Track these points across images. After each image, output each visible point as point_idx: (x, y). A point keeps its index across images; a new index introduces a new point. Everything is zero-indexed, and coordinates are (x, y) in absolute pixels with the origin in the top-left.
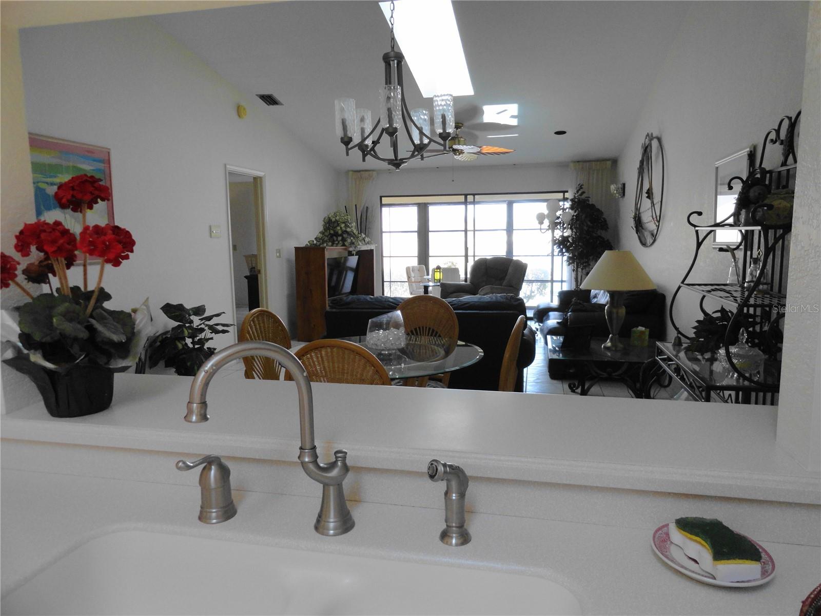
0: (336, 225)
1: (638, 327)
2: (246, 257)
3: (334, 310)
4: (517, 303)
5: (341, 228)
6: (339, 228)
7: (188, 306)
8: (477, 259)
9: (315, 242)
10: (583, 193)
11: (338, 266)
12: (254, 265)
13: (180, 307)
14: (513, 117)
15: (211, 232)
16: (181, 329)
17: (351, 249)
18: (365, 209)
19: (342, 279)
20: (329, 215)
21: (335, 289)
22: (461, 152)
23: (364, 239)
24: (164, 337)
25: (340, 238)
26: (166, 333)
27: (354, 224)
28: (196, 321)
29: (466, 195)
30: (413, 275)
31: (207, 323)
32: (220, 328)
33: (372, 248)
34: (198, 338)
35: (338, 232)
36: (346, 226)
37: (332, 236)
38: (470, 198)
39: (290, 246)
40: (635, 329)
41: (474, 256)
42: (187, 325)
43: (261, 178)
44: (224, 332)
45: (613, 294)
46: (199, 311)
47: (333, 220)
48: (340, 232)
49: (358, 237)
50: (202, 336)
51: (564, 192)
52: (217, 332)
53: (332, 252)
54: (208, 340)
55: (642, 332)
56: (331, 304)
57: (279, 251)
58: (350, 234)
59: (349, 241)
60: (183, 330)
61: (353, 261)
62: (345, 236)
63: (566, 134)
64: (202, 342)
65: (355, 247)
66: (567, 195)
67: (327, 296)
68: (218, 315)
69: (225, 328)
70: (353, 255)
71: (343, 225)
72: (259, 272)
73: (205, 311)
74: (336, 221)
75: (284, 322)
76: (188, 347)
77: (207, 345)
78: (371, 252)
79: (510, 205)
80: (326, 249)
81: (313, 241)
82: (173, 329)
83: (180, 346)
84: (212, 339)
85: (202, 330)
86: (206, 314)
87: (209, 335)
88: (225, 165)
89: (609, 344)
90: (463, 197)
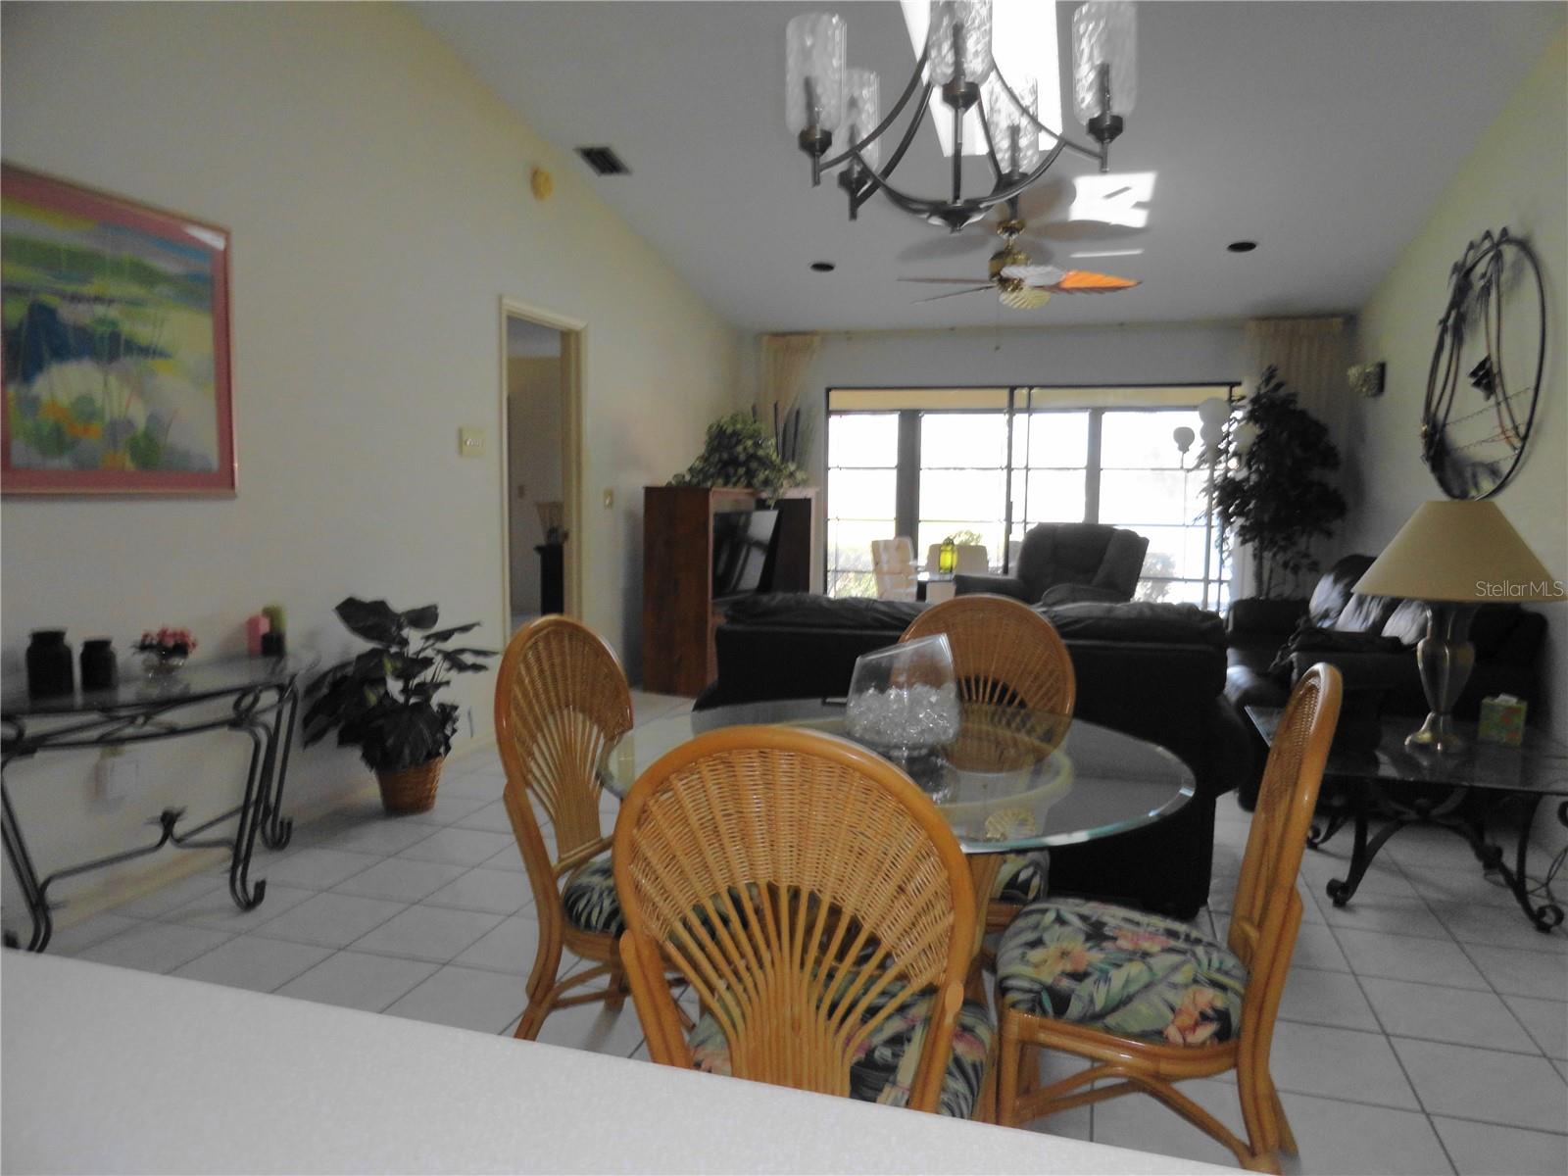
0: (734, 440)
1: (1497, 695)
2: (540, 506)
3: (739, 627)
4: (1208, 624)
5: (745, 449)
6: (740, 448)
7: (399, 604)
8: (1030, 527)
9: (688, 478)
10: (1279, 386)
11: (732, 532)
12: (555, 525)
13: (379, 608)
14: (1139, 205)
15: (461, 442)
16: (376, 660)
17: (764, 495)
18: (794, 415)
19: (737, 562)
20: (719, 422)
21: (724, 583)
22: (1016, 285)
23: (791, 475)
24: (339, 675)
25: (742, 471)
26: (343, 666)
27: (773, 441)
28: (415, 639)
29: (1012, 389)
30: (884, 557)
31: (441, 646)
32: (468, 658)
33: (809, 497)
34: (416, 681)
35: (737, 458)
36: (757, 445)
37: (725, 464)
38: (1021, 395)
39: (634, 485)
40: (1487, 701)
41: (1026, 523)
42: (394, 650)
43: (577, 334)
44: (477, 668)
45: (1442, 611)
46: (423, 617)
47: (729, 430)
48: (742, 457)
49: (780, 470)
50: (427, 675)
51: (1232, 385)
52: (462, 667)
53: (723, 499)
54: (437, 686)
55: (1511, 710)
56: (730, 613)
57: (610, 494)
58: (765, 463)
59: (761, 476)
60: (381, 661)
61: (764, 524)
62: (754, 465)
63: (1257, 248)
64: (426, 690)
65: (775, 491)
66: (1237, 391)
67: (710, 596)
68: (465, 629)
69: (480, 660)
70: (768, 508)
71: (750, 443)
72: (566, 536)
73: (436, 620)
74: (735, 433)
75: (614, 653)
76: (395, 701)
77: (438, 698)
78: (806, 503)
79: (1096, 414)
80: (711, 494)
81: (684, 476)
82: (360, 658)
83: (372, 698)
84: (448, 683)
85: (427, 662)
86: (439, 627)
87: (443, 676)
88: (500, 299)
89: (1424, 735)
90: (1005, 393)
